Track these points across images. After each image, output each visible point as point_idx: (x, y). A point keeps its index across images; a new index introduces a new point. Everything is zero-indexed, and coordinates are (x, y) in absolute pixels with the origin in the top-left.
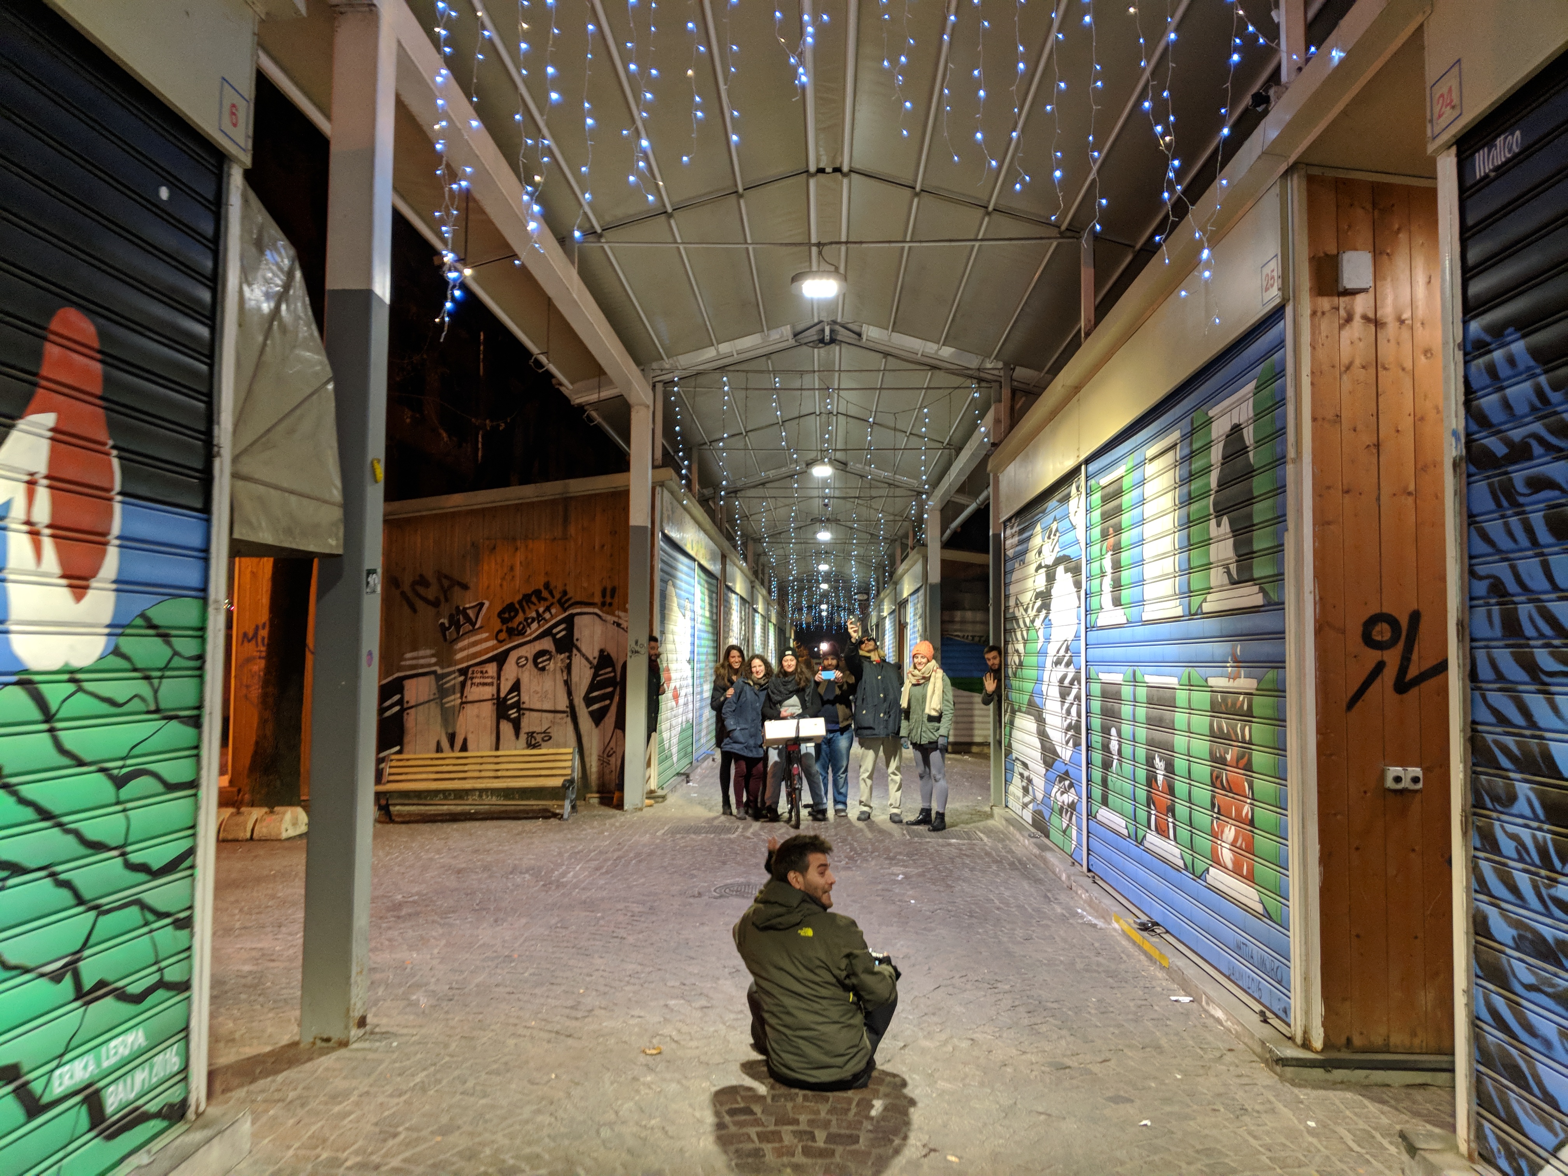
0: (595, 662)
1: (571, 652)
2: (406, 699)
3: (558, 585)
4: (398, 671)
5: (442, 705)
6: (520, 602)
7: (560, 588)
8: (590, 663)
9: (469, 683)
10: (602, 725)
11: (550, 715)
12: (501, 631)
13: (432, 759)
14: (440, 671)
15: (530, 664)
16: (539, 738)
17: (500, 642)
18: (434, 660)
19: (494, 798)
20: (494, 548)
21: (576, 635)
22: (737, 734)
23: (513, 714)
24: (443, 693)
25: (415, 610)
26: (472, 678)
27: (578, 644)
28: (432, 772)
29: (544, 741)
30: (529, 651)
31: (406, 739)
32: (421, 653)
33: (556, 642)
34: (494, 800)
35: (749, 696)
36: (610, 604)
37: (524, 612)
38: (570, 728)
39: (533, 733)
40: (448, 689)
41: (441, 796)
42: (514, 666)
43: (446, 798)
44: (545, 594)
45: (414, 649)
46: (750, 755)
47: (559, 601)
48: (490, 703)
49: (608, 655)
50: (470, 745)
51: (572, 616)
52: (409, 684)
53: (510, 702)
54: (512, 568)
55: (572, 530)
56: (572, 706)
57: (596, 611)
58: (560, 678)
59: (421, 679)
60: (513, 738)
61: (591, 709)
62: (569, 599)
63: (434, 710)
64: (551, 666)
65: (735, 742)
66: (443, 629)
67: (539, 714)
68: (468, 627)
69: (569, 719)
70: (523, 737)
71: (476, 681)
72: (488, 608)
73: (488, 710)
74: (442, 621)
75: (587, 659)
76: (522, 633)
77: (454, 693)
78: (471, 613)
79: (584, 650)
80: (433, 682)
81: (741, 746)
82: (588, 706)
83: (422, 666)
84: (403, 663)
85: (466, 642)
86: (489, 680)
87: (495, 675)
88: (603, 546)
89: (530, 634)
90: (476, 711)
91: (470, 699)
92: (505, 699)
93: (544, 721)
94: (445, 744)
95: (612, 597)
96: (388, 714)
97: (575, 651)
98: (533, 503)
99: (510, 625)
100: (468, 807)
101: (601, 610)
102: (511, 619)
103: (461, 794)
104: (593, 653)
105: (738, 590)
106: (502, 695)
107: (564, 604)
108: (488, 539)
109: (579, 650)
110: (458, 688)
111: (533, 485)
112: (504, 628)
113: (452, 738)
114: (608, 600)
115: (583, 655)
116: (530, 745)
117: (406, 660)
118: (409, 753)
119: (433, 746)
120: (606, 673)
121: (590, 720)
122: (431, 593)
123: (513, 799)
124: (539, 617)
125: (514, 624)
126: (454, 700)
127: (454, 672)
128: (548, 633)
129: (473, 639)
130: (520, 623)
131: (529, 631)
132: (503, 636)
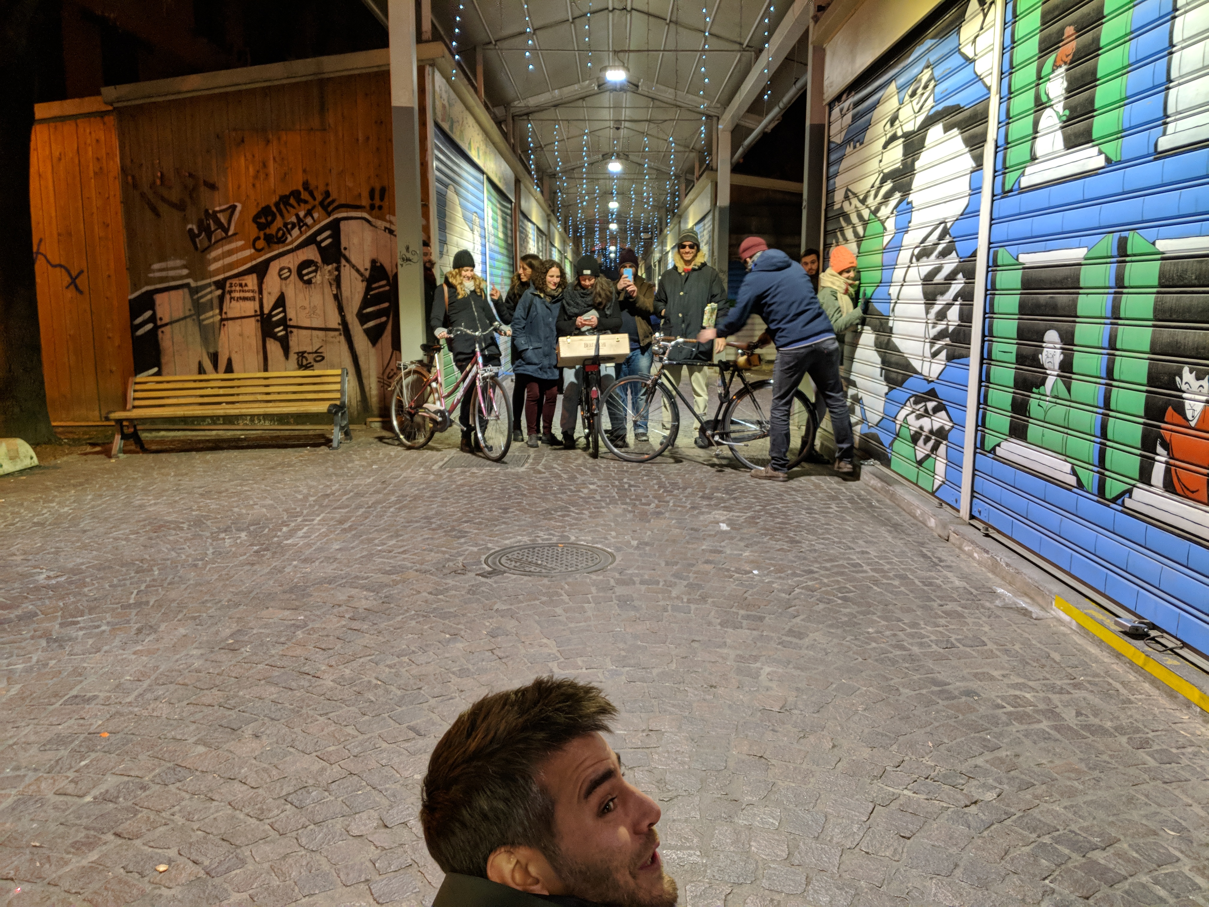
0: (367, 274)
1: (339, 262)
2: (159, 315)
3: (318, 184)
4: (147, 284)
5: (200, 322)
6: (277, 205)
7: (322, 188)
8: (361, 275)
9: (228, 297)
10: (379, 345)
11: (321, 334)
12: (258, 238)
13: (195, 381)
14: (193, 284)
15: (294, 277)
16: (310, 358)
17: (259, 251)
18: (185, 272)
19: (267, 423)
20: (243, 141)
21: (344, 243)
22: (529, 354)
23: (280, 331)
24: (199, 308)
25: (158, 214)
26: (230, 292)
27: (346, 253)
28: (196, 396)
29: (317, 361)
30: (292, 261)
31: (164, 360)
32: (171, 264)
33: (322, 251)
34: (267, 425)
35: (539, 310)
36: (380, 208)
37: (282, 216)
38: (344, 347)
39: (305, 352)
40: (204, 304)
41: (209, 420)
42: (277, 278)
43: (215, 423)
44: (305, 195)
45: (162, 258)
46: (545, 377)
47: (321, 204)
48: (253, 319)
49: (382, 266)
50: (235, 366)
51: (338, 221)
52: (159, 298)
53: (274, 319)
54: (265, 165)
55: (331, 119)
56: (344, 323)
57: (365, 215)
58: (329, 292)
59: (173, 293)
60: (281, 357)
61: (365, 326)
62: (333, 201)
63: (191, 327)
64: (318, 278)
65: (529, 364)
66: (192, 235)
67: (308, 332)
68: (220, 234)
69: (342, 338)
70: (293, 357)
71: (236, 295)
72: (241, 212)
73: (252, 327)
74: (190, 226)
75: (358, 271)
76: (282, 241)
77: (212, 309)
78: (222, 218)
79: (353, 260)
80: (188, 296)
81: (535, 367)
82: (362, 323)
83: (174, 279)
84: (151, 275)
85: (219, 251)
86: (250, 295)
87: (256, 288)
88: (368, 138)
89: (292, 242)
90: (238, 329)
91: (230, 315)
92: (270, 316)
93: (315, 340)
94: (208, 364)
95: (382, 198)
96: (140, 332)
97: (343, 262)
98: (283, 86)
99: (268, 231)
100: (239, 433)
101: (370, 214)
102: (268, 224)
103: (229, 419)
104: (364, 265)
105: (534, 219)
106: (266, 311)
107: (327, 206)
108: (235, 130)
109: (348, 260)
110: (216, 302)
111: (281, 63)
112: (262, 236)
113: (214, 358)
114: (377, 202)
115: (353, 266)
116: (301, 366)
117: (154, 271)
118: (168, 374)
119: (195, 367)
120: (382, 287)
121: (366, 338)
122: (175, 195)
123: (288, 423)
124: (300, 223)
125: (272, 230)
126: (212, 317)
127: (209, 285)
128: (311, 241)
129: (227, 248)
130: (279, 229)
131: (289, 239)
132: (261, 244)
